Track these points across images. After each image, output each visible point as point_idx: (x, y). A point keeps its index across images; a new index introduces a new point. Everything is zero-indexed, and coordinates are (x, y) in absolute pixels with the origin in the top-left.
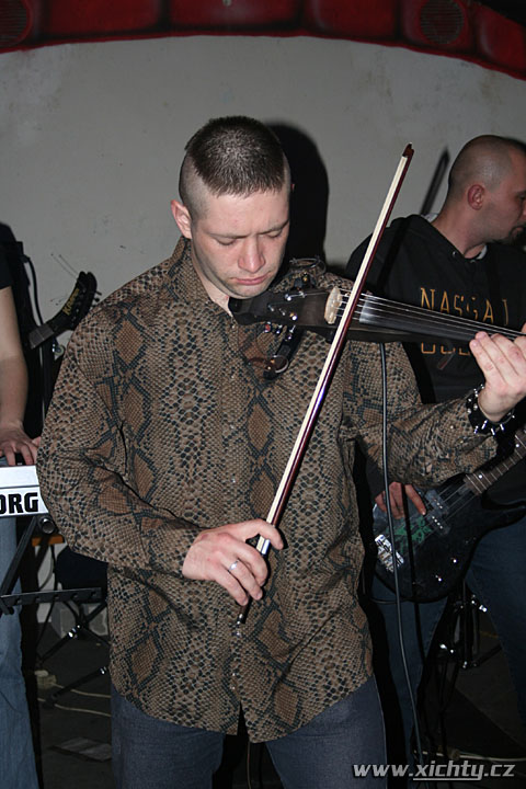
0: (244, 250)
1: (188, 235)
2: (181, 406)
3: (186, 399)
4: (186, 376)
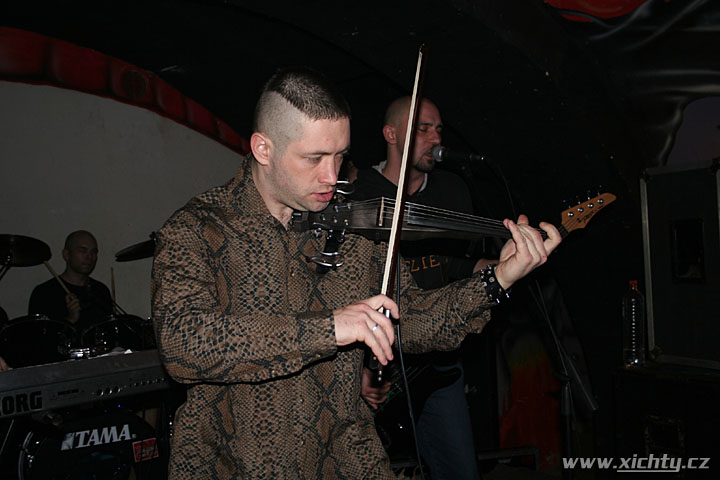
2: (256, 294)
3: (260, 289)
4: (259, 270)
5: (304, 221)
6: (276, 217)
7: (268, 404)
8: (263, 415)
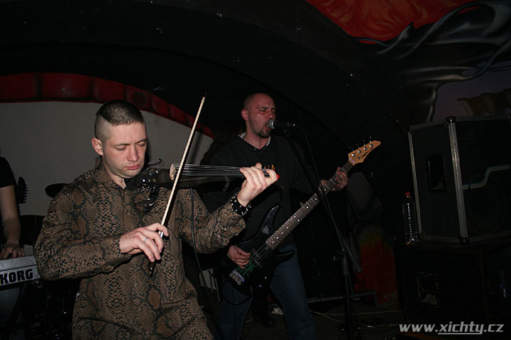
0: (130, 152)
1: (101, 153)
2: (104, 227)
3: (106, 224)
4: (105, 213)
5: (132, 183)
6: (118, 183)
7: (118, 288)
8: (116, 296)
